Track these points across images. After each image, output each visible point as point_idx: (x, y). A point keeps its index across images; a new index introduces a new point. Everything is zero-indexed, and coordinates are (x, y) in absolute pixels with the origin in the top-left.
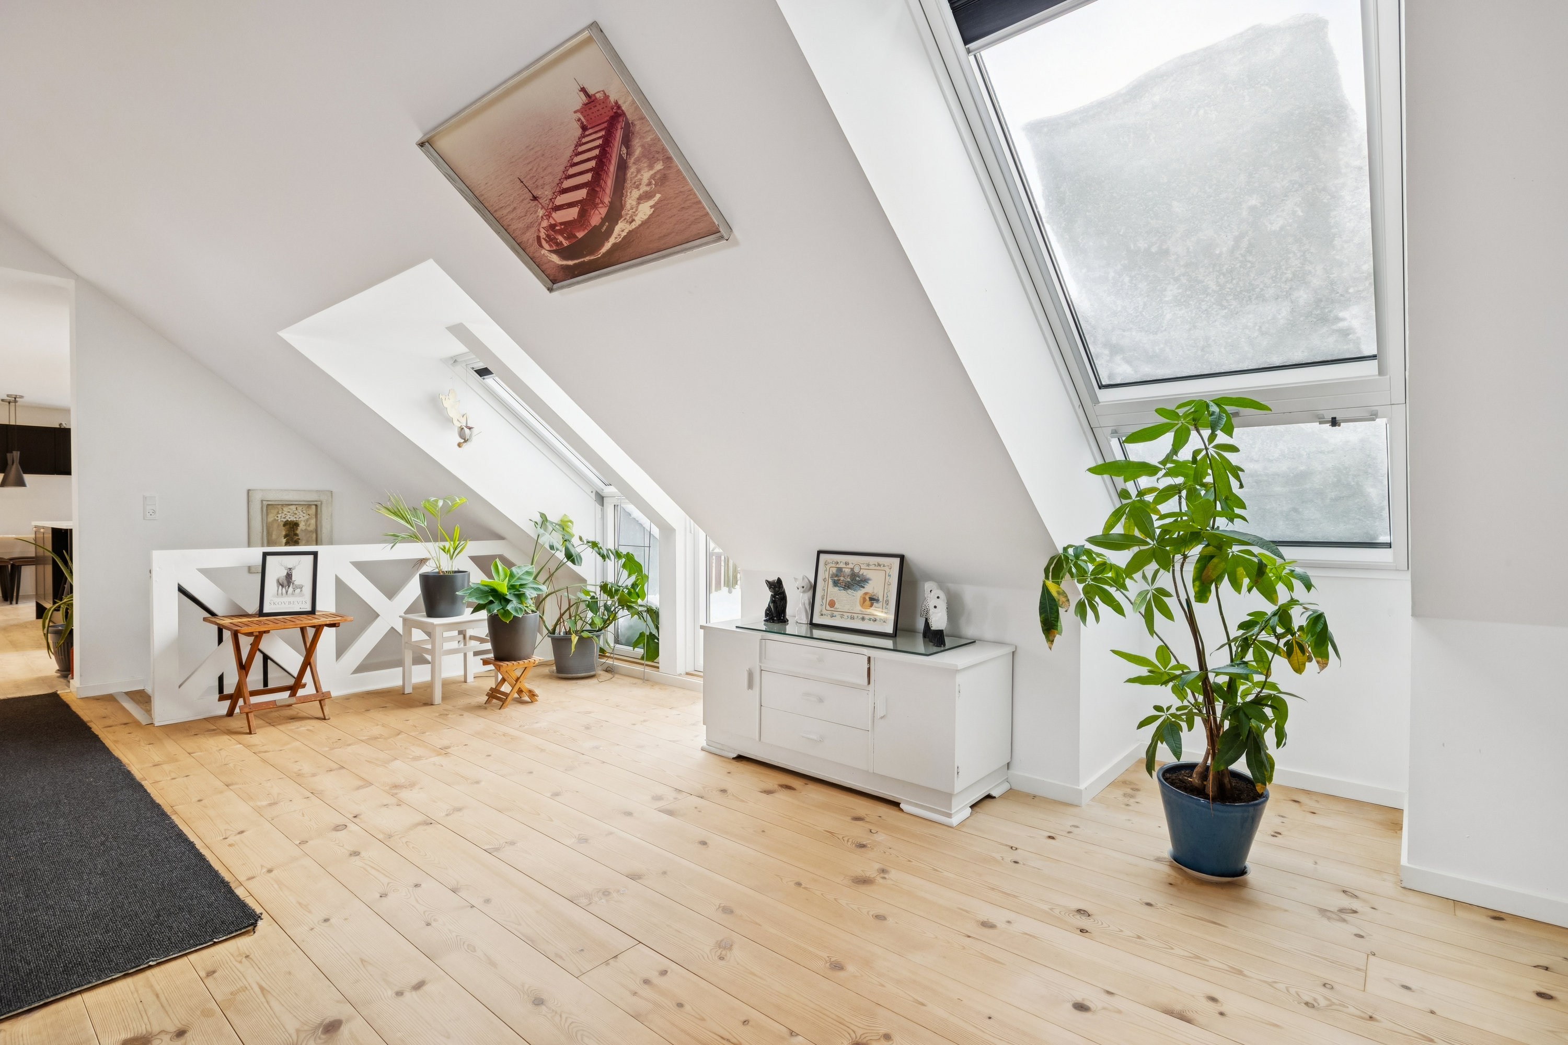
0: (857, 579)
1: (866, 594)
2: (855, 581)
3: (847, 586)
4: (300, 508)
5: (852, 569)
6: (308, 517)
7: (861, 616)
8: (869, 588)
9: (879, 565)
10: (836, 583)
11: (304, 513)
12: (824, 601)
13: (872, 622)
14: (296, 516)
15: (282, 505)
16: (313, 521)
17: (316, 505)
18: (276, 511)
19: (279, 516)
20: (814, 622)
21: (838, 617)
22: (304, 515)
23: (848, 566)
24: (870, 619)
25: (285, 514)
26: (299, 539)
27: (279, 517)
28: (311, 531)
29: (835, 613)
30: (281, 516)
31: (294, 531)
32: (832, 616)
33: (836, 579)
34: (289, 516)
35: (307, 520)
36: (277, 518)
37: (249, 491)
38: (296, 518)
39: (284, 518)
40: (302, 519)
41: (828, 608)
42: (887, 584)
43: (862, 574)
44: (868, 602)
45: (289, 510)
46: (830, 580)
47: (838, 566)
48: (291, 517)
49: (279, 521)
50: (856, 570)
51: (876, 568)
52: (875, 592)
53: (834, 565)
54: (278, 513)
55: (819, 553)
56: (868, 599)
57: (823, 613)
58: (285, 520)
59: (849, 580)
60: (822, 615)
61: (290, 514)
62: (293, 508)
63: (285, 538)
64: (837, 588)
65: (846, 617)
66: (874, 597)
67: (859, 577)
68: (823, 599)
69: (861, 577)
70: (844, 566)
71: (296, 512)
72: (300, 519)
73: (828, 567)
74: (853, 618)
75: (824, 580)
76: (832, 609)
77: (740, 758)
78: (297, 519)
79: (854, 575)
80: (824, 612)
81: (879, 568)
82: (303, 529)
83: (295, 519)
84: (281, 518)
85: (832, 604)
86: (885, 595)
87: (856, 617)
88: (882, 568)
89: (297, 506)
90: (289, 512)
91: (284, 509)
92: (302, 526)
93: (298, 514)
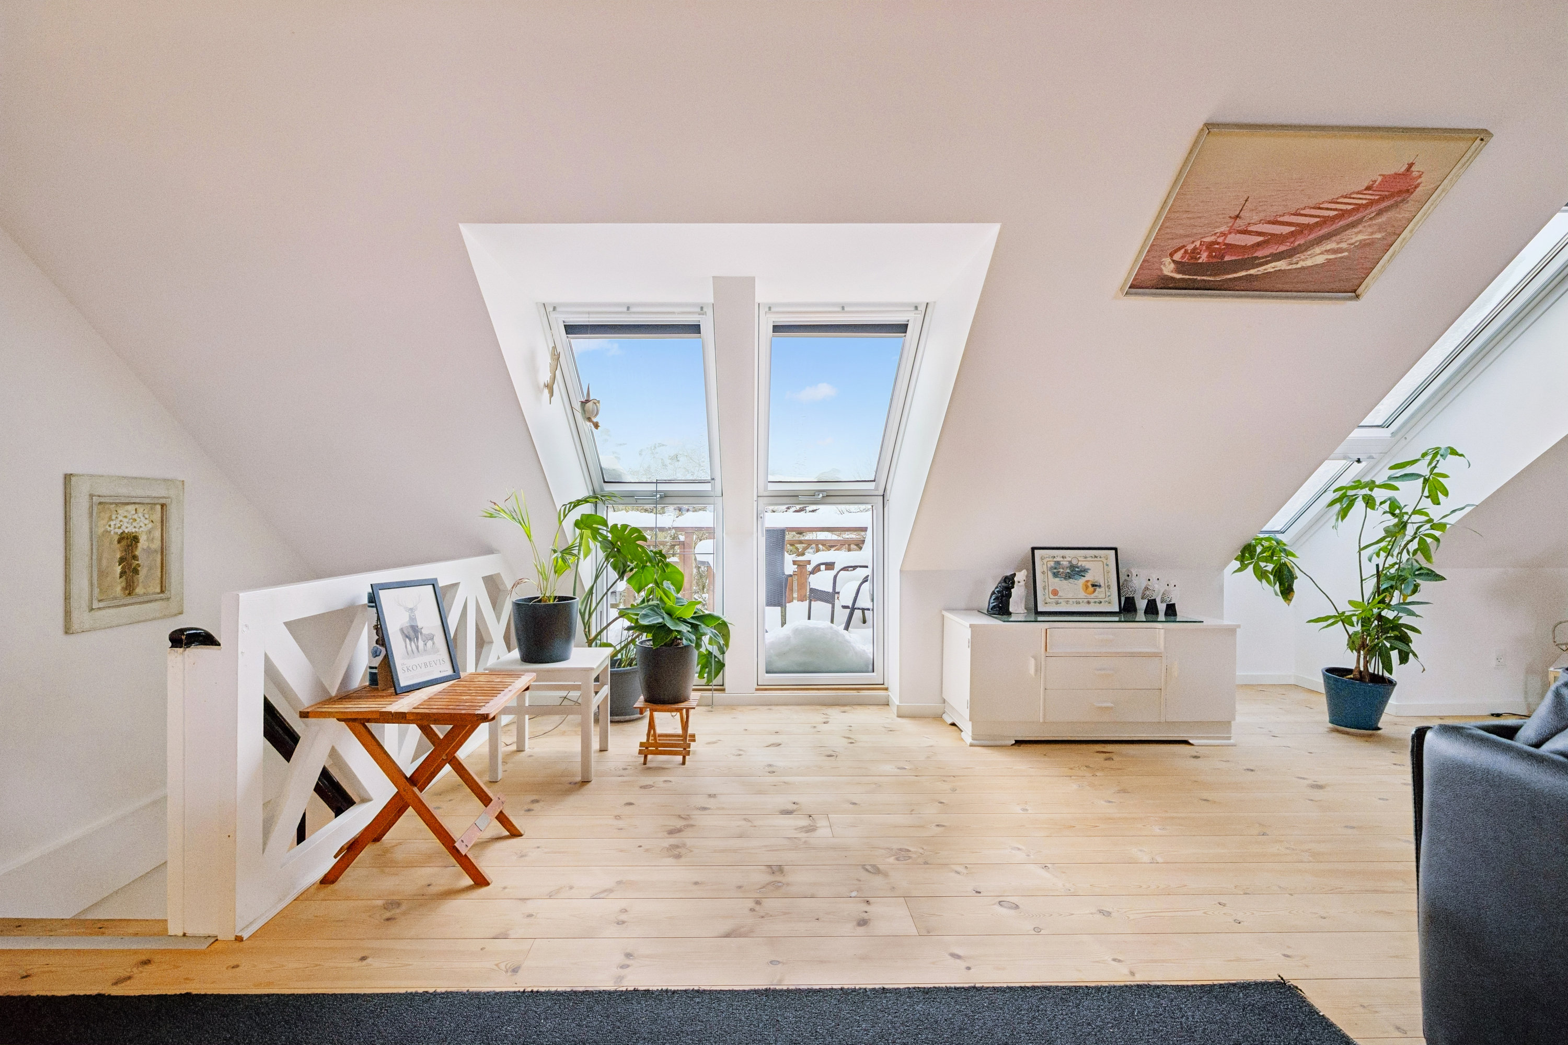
0: (1077, 569)
1: (1087, 581)
2: (1075, 572)
3: (1068, 577)
4: (140, 510)
5: (1070, 562)
6: (150, 526)
7: (1086, 600)
8: (1089, 577)
9: (1096, 557)
10: (1056, 575)
11: (146, 519)
12: (1046, 591)
13: (1097, 604)
14: (135, 524)
15: (117, 504)
16: (157, 534)
17: (163, 506)
18: (107, 515)
19: (112, 523)
20: (1039, 610)
21: (1064, 603)
22: (147, 522)
23: (1065, 560)
24: (1095, 602)
25: (121, 521)
26: (139, 565)
27: (112, 526)
28: (156, 551)
29: (1060, 601)
30: (115, 525)
31: (132, 552)
32: (1057, 603)
33: (1055, 571)
34: (126, 524)
35: (150, 532)
36: (109, 529)
37: (68, 478)
38: (135, 527)
39: (119, 528)
40: (144, 529)
41: (1052, 596)
42: (1106, 573)
43: (1081, 565)
44: (1091, 589)
45: (126, 514)
46: (1049, 573)
47: (1055, 560)
48: (128, 525)
49: (112, 533)
50: (1074, 562)
51: (1092, 559)
52: (1096, 579)
53: (1051, 559)
54: (110, 519)
55: (1033, 549)
56: (1090, 586)
57: (1047, 602)
58: (120, 531)
59: (1069, 571)
60: (1046, 603)
61: (127, 520)
62: (131, 508)
63: (119, 565)
64: (1057, 579)
65: (1071, 602)
66: (1096, 584)
67: (1078, 568)
68: (1044, 589)
69: (1081, 568)
70: (1062, 559)
71: (135, 517)
72: (141, 529)
73: (1045, 561)
74: (1078, 603)
75: (1043, 573)
76: (1056, 597)
77: (1018, 743)
78: (137, 530)
79: (1072, 567)
80: (1048, 600)
81: (1096, 559)
82: (145, 547)
83: (134, 530)
84: (115, 528)
85: (1055, 593)
86: (1106, 581)
87: (1081, 602)
88: (1099, 559)
89: (137, 506)
90: (125, 517)
91: (120, 512)
92: (143, 539)
93: (138, 520)
